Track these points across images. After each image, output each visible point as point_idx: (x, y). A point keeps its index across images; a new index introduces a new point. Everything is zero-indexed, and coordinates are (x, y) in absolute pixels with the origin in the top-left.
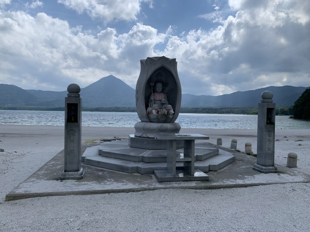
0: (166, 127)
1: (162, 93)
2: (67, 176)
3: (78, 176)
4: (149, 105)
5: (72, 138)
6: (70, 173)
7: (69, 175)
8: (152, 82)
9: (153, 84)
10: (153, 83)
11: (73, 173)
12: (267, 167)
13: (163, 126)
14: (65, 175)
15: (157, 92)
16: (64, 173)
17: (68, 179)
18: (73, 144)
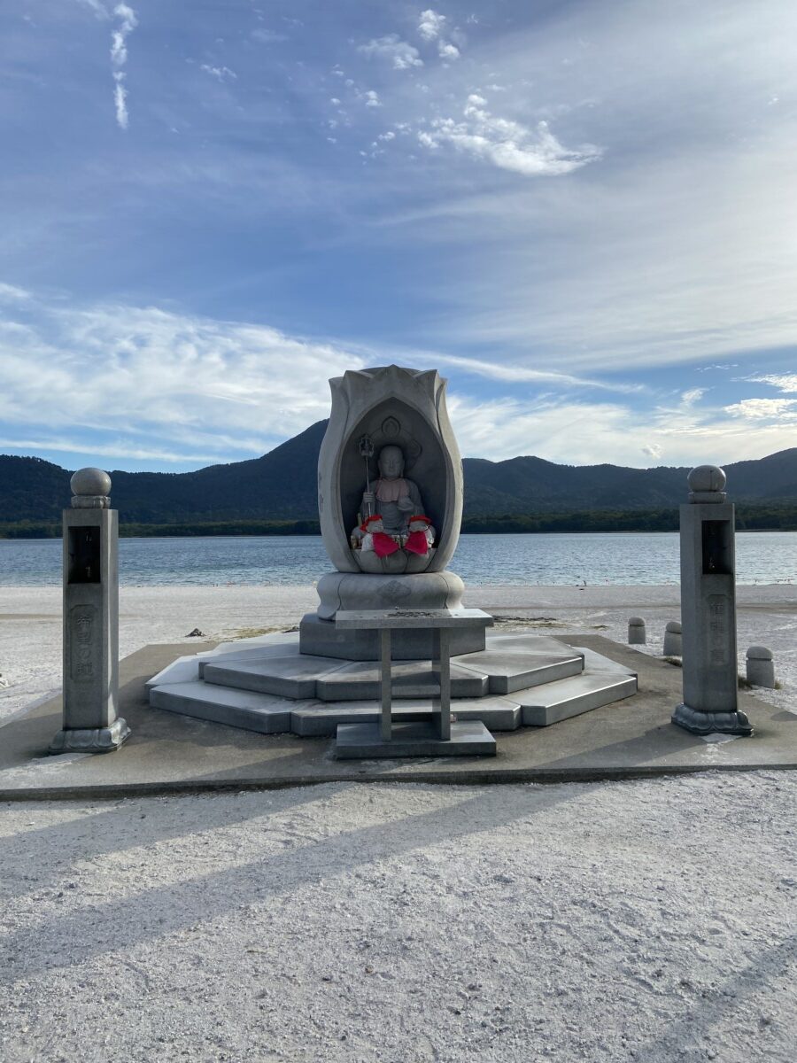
0: (408, 588)
1: (404, 477)
2: (69, 745)
3: (101, 744)
4: (360, 519)
5: (85, 629)
6: (78, 733)
7: (76, 741)
8: (366, 445)
9: (371, 454)
10: (370, 450)
11: (88, 733)
12: (711, 716)
13: (396, 585)
14: (64, 740)
15: (385, 477)
16: (62, 733)
17: (72, 750)
18: (86, 646)
